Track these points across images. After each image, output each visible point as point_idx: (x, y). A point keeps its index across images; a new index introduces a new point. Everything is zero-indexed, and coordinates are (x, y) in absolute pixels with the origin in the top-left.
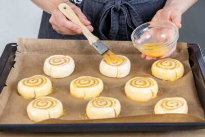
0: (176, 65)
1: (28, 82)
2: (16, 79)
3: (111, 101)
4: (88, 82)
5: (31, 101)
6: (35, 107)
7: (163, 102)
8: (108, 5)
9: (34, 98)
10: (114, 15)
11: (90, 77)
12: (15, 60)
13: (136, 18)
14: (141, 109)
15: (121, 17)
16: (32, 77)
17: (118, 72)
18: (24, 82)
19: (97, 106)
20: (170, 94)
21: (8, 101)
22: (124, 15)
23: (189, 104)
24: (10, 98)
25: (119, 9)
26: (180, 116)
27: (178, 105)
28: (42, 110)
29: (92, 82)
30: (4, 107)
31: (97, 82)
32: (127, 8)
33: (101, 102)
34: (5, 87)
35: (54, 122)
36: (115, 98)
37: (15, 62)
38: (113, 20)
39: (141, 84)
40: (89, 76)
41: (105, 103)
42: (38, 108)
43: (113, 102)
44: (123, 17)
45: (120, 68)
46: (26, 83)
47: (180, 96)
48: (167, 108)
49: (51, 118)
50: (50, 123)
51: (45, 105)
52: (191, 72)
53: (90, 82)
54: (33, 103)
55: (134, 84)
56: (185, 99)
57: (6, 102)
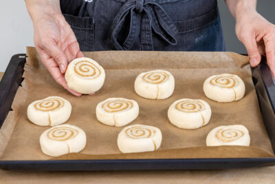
0: (235, 82)
1: (40, 105)
2: (24, 101)
3: (149, 131)
4: (119, 105)
5: (45, 130)
6: (50, 138)
7: (218, 132)
8: (127, 5)
9: (49, 127)
10: (134, 17)
11: (121, 99)
12: (23, 76)
13: (165, 21)
14: (189, 141)
15: (144, 20)
16: (46, 99)
17: (158, 92)
18: (35, 106)
19: (132, 136)
20: (227, 121)
21: (14, 131)
22: (148, 18)
23: (251, 133)
24: (16, 126)
25: (141, 10)
26: (240, 150)
27: (237, 135)
28: (60, 142)
29: (125, 105)
30: (9, 138)
31: (130, 106)
32: (152, 9)
33: (137, 132)
34: (10, 112)
35: (75, 158)
36: (154, 126)
37: (23, 79)
38: (133, 25)
39: (189, 108)
40: (120, 97)
41: (142, 133)
42: (54, 139)
43: (152, 131)
44: (147, 20)
45: (161, 86)
46: (38, 106)
47: (239, 123)
48: (223, 138)
49: (71, 152)
50: (70, 158)
51: (64, 136)
52: (254, 91)
53: (122, 105)
54: (48, 133)
55: (180, 108)
56: (246, 127)
57: (12, 132)
